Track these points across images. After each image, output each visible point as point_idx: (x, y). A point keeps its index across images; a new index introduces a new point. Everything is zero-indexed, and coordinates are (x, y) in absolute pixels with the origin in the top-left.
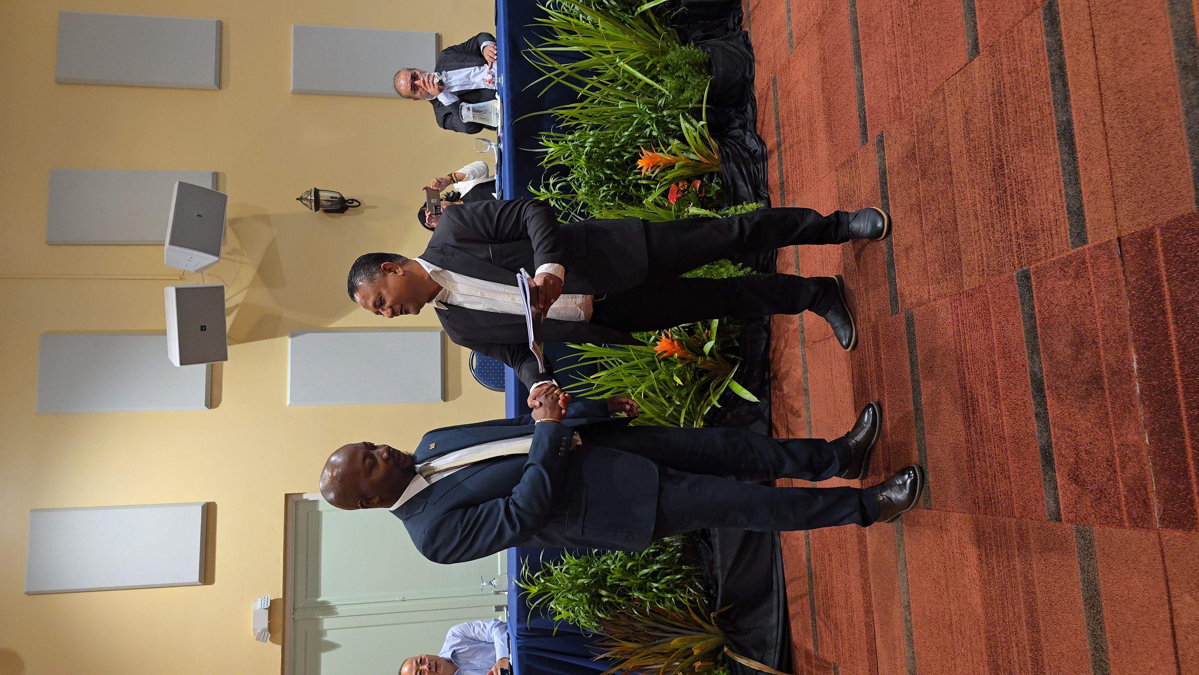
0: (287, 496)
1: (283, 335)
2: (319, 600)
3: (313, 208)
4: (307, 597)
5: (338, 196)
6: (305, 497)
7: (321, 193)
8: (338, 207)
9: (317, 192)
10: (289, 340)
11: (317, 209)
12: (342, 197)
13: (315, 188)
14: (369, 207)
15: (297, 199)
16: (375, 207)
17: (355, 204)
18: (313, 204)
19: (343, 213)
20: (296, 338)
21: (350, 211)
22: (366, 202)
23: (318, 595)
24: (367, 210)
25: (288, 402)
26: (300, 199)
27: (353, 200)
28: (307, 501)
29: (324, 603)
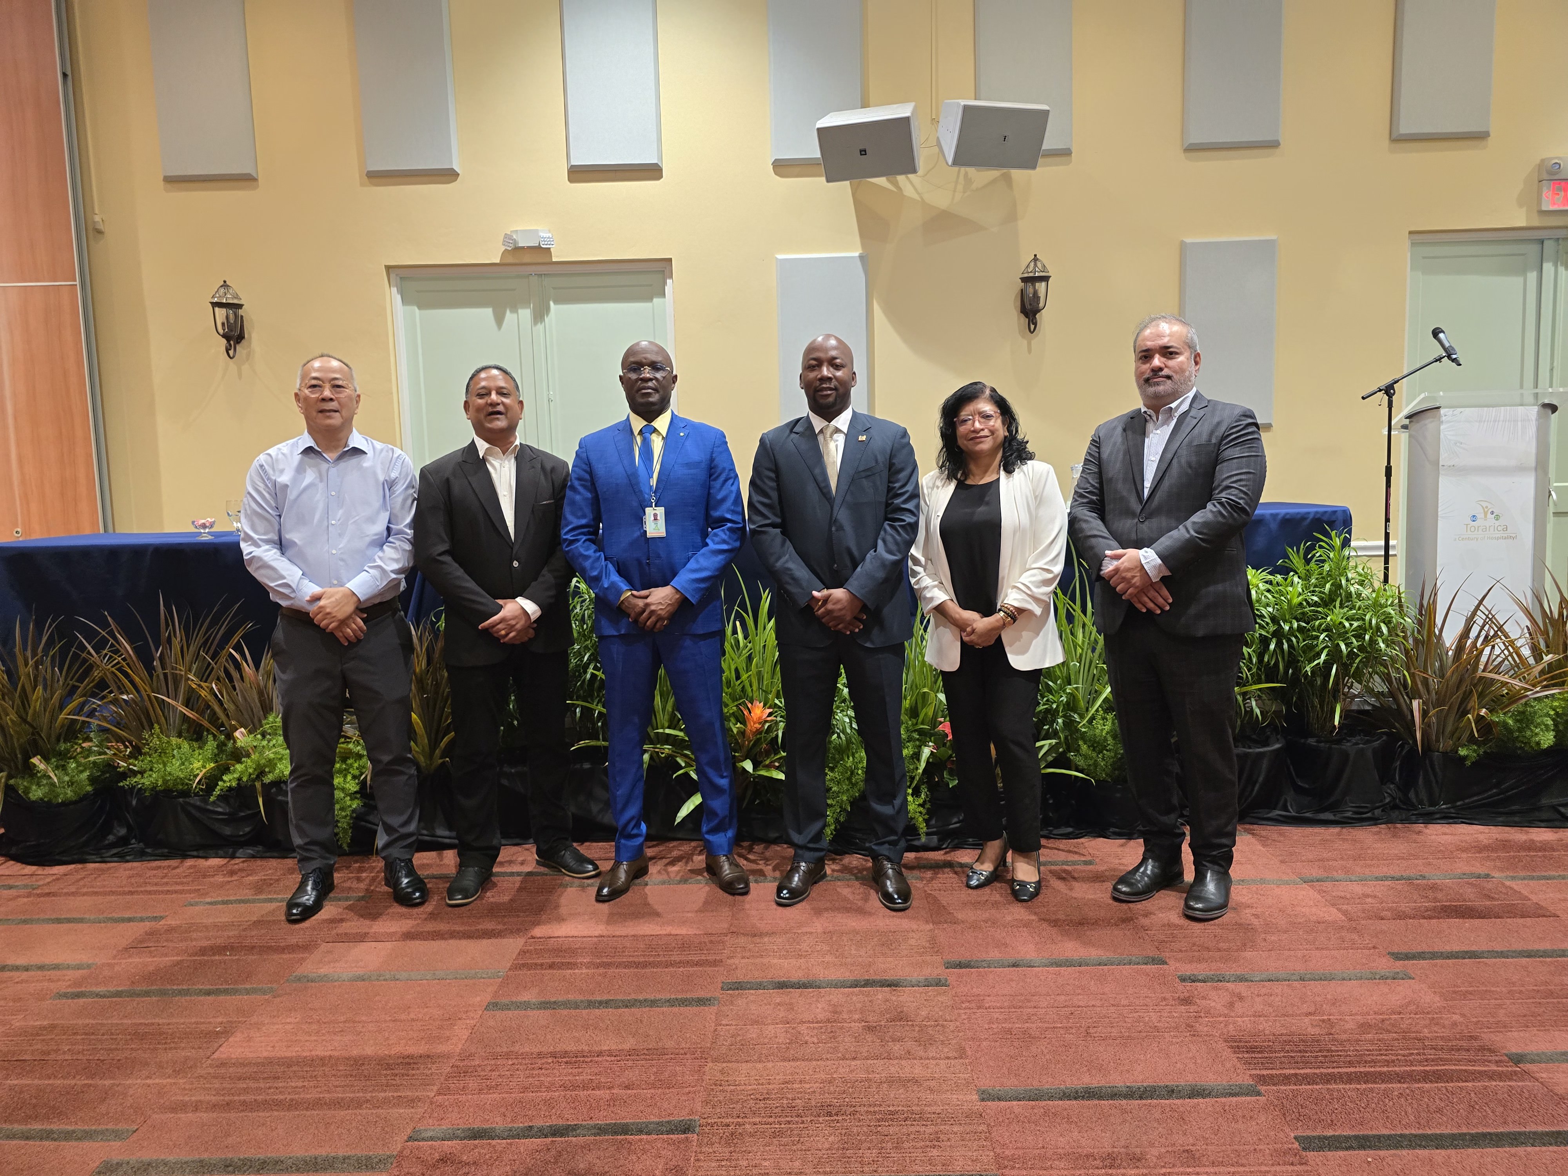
0: (670, 260)
1: (863, 246)
2: (552, 303)
3: (1026, 275)
4: (554, 288)
5: (1041, 305)
6: (669, 281)
7: (1044, 284)
8: (1028, 307)
9: (1046, 279)
10: (857, 254)
11: (1024, 280)
12: (1039, 311)
13: (1049, 277)
14: (1029, 344)
15: (1035, 256)
16: (1030, 351)
17: (1032, 327)
18: (1031, 275)
19: (1021, 312)
20: (858, 259)
21: (1024, 320)
22: (1036, 340)
23: (556, 302)
24: (1025, 342)
25: (780, 256)
26: (1035, 259)
27: (1035, 324)
28: (665, 283)
29: (548, 309)
